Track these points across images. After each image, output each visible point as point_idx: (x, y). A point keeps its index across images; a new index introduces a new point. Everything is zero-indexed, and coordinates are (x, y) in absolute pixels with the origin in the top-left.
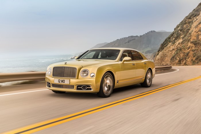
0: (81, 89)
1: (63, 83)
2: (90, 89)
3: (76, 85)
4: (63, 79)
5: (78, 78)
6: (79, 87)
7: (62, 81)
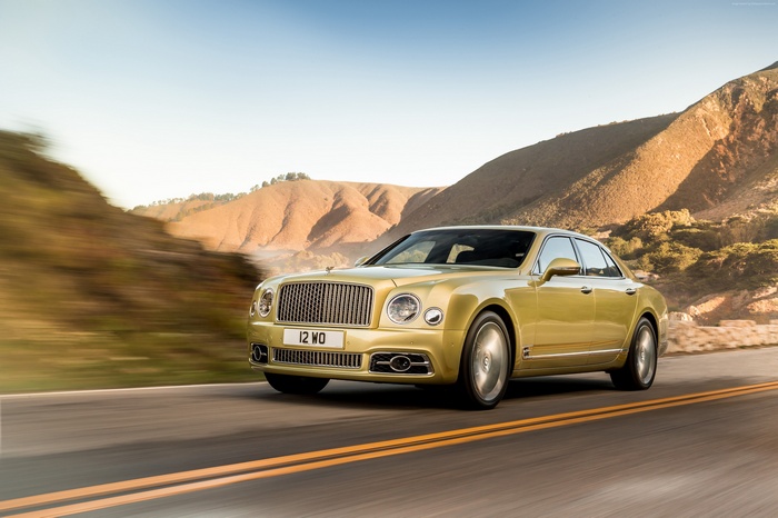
0: (386, 369)
1: (318, 345)
2: (424, 370)
3: (369, 353)
4: (317, 331)
5: (376, 328)
6: (381, 361)
7: (315, 339)
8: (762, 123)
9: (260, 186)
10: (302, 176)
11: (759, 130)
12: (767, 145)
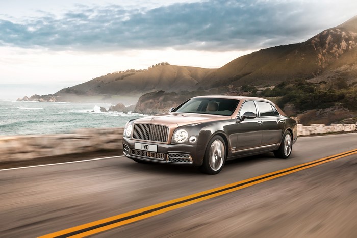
8: (336, 46)
9: (152, 67)
10: (167, 64)
11: (335, 49)
12: (337, 54)
